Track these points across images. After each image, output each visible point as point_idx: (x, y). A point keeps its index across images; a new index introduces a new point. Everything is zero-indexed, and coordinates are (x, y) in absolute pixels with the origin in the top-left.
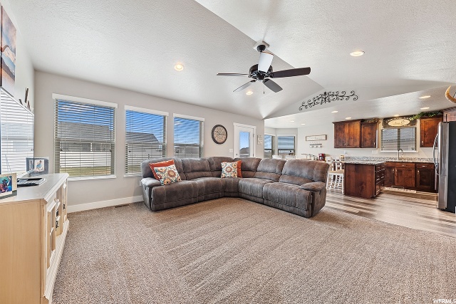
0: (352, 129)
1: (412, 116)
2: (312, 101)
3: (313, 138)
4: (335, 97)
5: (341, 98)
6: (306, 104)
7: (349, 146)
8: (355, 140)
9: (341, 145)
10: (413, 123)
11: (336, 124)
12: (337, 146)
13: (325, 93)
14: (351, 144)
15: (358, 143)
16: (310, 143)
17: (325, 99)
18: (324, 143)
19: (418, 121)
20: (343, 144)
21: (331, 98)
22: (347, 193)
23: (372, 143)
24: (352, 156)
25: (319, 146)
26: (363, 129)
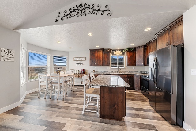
0: (99, 54)
1: (123, 50)
2: (68, 12)
3: (78, 59)
4: (91, 10)
5: (96, 12)
6: (62, 15)
7: (97, 65)
8: (100, 61)
9: (93, 64)
10: (123, 53)
11: (91, 50)
12: (91, 65)
13: (81, 5)
14: (99, 63)
15: (102, 63)
16: (76, 62)
17: (81, 11)
18: (84, 62)
19: (125, 53)
20: (95, 63)
21: (87, 11)
22: (102, 116)
23: (108, 63)
24: (98, 70)
25: (82, 64)
26: (104, 55)
